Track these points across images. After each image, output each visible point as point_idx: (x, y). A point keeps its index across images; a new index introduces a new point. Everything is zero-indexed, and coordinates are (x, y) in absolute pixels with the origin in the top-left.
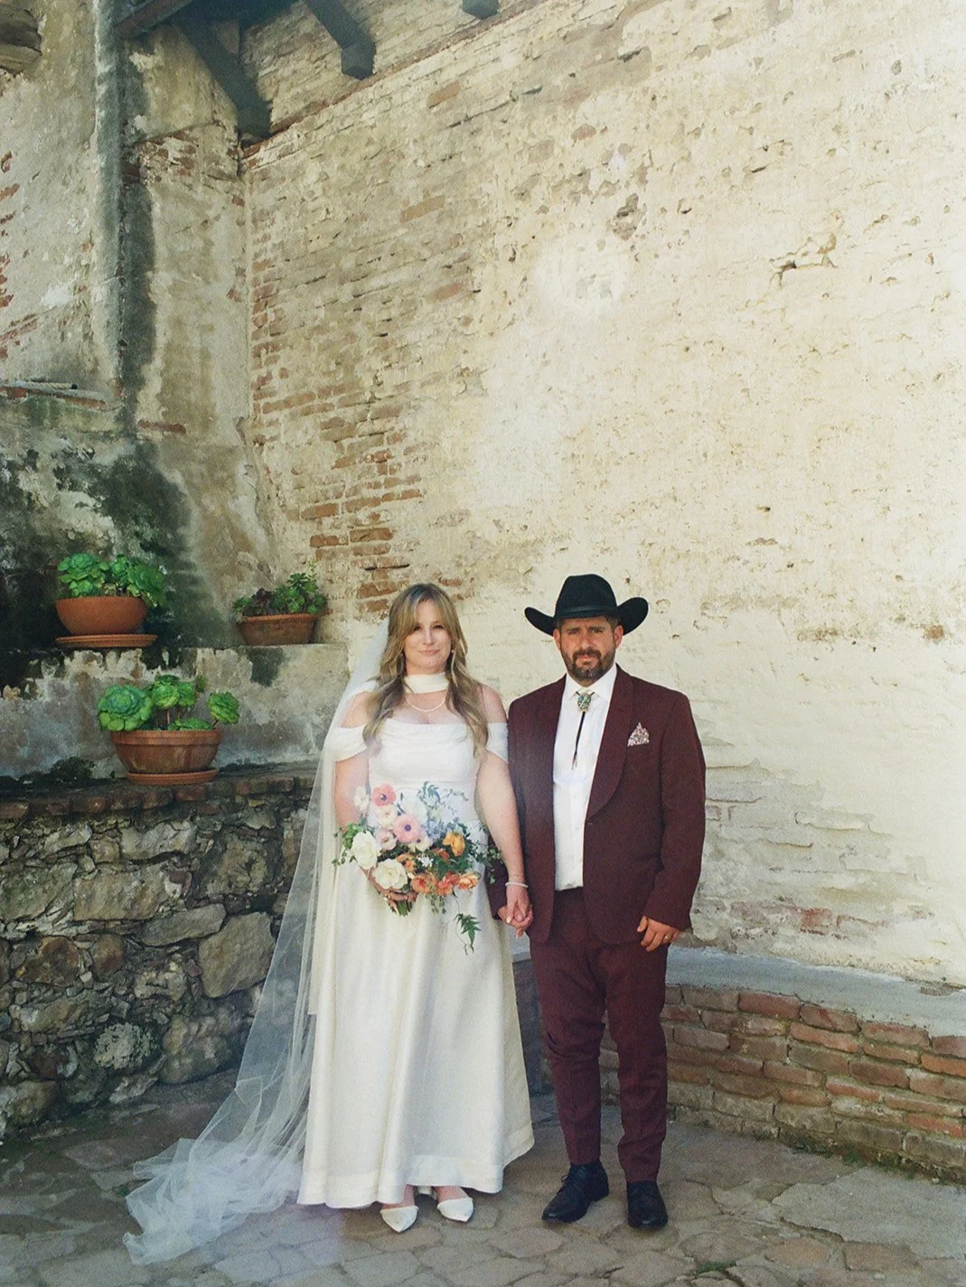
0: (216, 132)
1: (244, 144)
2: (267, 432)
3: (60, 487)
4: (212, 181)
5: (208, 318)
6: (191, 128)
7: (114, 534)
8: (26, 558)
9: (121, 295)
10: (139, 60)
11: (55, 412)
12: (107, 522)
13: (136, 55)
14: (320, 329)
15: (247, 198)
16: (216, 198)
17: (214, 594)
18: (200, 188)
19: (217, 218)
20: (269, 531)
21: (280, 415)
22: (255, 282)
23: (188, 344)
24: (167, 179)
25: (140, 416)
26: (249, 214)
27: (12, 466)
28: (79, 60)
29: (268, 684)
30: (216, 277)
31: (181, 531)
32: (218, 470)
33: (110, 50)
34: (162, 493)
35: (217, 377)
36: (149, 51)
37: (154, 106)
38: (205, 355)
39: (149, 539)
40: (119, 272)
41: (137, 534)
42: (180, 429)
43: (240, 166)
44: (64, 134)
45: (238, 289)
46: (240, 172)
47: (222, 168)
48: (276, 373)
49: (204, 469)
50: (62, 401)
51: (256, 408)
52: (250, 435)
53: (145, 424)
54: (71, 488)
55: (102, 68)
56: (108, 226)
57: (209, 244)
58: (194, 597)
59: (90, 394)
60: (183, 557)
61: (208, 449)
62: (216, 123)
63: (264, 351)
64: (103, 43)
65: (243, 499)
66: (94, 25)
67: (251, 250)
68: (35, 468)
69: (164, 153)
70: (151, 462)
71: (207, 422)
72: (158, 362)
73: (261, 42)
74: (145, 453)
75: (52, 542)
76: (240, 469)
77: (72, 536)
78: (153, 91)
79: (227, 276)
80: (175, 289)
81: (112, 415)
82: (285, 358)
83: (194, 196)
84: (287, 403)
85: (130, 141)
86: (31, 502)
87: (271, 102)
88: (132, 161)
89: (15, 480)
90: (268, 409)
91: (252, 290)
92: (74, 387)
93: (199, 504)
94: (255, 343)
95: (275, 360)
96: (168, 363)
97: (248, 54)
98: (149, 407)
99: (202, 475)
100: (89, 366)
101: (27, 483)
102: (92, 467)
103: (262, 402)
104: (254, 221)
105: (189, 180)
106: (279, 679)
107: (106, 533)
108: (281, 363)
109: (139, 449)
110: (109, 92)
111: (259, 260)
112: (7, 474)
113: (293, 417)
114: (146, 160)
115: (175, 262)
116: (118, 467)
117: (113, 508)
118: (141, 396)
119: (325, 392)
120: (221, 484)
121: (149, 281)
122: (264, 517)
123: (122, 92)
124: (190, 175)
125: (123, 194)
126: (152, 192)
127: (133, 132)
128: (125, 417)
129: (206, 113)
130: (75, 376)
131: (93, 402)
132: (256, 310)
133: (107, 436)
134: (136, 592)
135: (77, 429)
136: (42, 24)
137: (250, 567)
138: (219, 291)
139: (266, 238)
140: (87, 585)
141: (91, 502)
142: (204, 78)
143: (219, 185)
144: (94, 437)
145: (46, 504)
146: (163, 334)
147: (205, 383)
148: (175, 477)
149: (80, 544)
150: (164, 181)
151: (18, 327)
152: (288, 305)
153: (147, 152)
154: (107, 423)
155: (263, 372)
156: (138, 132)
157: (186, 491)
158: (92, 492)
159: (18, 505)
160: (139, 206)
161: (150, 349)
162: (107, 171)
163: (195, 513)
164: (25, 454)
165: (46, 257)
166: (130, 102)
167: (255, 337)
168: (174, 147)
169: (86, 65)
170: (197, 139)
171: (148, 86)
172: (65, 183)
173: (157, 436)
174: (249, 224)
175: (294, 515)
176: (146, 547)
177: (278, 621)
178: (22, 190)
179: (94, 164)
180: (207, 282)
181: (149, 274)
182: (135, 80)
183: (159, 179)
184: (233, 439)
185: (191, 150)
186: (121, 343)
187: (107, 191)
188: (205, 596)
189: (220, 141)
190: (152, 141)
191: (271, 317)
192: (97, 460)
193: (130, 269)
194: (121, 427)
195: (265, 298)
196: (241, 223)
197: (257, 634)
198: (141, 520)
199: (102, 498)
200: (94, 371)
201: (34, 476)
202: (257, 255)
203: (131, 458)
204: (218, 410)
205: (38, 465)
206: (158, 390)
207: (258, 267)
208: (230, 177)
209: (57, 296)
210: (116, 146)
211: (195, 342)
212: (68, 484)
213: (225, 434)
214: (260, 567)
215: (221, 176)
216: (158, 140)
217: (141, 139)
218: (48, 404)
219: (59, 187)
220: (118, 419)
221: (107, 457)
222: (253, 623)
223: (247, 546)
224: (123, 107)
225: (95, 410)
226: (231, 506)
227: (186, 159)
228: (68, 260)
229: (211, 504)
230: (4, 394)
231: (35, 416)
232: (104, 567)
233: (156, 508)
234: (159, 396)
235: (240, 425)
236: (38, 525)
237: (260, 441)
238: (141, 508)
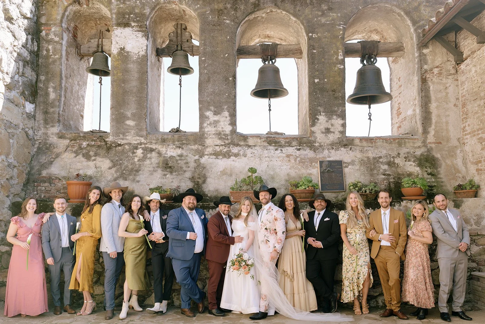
0: (449, 63)
1: (458, 64)
2: (466, 141)
3: (405, 161)
4: (448, 77)
5: (448, 113)
6: (441, 64)
7: (420, 172)
8: (396, 179)
9: (422, 112)
10: (425, 51)
11: (405, 143)
12: (418, 169)
13: (424, 50)
14: (476, 113)
15: (459, 78)
16: (449, 81)
17: (448, 185)
18: (444, 79)
19: (450, 86)
20: (466, 168)
21: (468, 137)
22: (462, 101)
23: (442, 121)
24: (434, 79)
25: (428, 141)
26: (460, 83)
27: (393, 157)
28: (412, 53)
29: (459, 208)
30: (450, 102)
31: (439, 169)
32: (452, 153)
33: (418, 50)
34: (434, 160)
35: (451, 128)
36: (428, 48)
37: (429, 61)
38: (447, 123)
39: (429, 172)
40: (422, 106)
41: (426, 171)
42: (441, 143)
43: (456, 71)
44: (410, 72)
45: (457, 104)
46: (457, 71)
47: (451, 72)
48: (467, 125)
49: (447, 152)
50: (407, 140)
51: (463, 134)
52: (462, 142)
53: (430, 143)
54: (408, 161)
55: (416, 55)
56: (419, 94)
57: (447, 93)
58: (442, 186)
59: (415, 137)
60: (439, 176)
61: (449, 147)
62: (448, 61)
63: (464, 120)
64: (416, 48)
65: (459, 160)
66: (414, 44)
67: (461, 92)
68: (399, 157)
69: (433, 73)
70: (431, 152)
71: (448, 140)
72: (433, 127)
73: (460, 36)
75: (403, 175)
76: (458, 152)
77: (408, 173)
78: (429, 58)
79: (453, 100)
80: (437, 107)
81: (420, 142)
82: (469, 121)
83: (442, 82)
84: (470, 133)
85: (423, 73)
86: (398, 165)
87: (463, 52)
88: (424, 77)
89: (394, 160)
90: (466, 135)
91: (461, 103)
92: (412, 135)
93: (445, 162)
94: (462, 117)
95: (466, 122)
96: (436, 126)
97: (458, 39)
98: (431, 138)
99: (446, 154)
100: (416, 130)
101: (397, 161)
102: (414, 155)
103: (464, 133)
104: (461, 85)
105: (441, 78)
106: (462, 207)
107: (417, 171)
108: (468, 123)
109: (428, 149)
110: (418, 60)
111: (462, 95)
112: (392, 159)
113: (471, 137)
114: (428, 76)
115: (437, 100)
116: (422, 155)
117: (420, 165)
118: (428, 136)
119: (478, 130)
120: (452, 156)
121: (430, 106)
122: (465, 164)
123: (421, 60)
124: (441, 76)
125: (422, 86)
126: (430, 84)
127: (424, 70)
128: (424, 142)
129: (446, 59)
130: (412, 133)
131: (415, 139)
132: (462, 108)
133: (419, 147)
134: (419, 186)
135: (411, 146)
136: (404, 45)
137: (460, 178)
138: (451, 105)
139: (464, 89)
140: (408, 185)
141: (414, 164)
142: (444, 50)
143: (450, 77)
144: (416, 148)
145: (402, 166)
146: (434, 119)
147: (447, 130)
148: (438, 156)
149: (410, 175)
150: (433, 80)
151: (403, 120)
152: (469, 107)
153: (428, 74)
154: (419, 144)
155: (464, 125)
156: (425, 70)
157: (441, 159)
158: (414, 162)
159: (395, 166)
160: (426, 88)
161: (431, 124)
162: (418, 80)
163: (444, 164)
164: (397, 154)
165: (408, 103)
166: (423, 62)
167: (462, 116)
168: (436, 71)
169: (413, 54)
170: (443, 67)
171: (428, 57)
172: (410, 84)
173: (433, 146)
174: (460, 85)
175: (473, 163)
176: (428, 174)
177: (464, 192)
178: (403, 86)
179: (416, 79)
180: (447, 104)
181: (430, 105)
182: (424, 56)
183: (432, 80)
184: (457, 144)
185: (441, 70)
186: (423, 124)
187: (419, 85)
188: (446, 186)
189: (450, 66)
190: (429, 71)
191: (466, 110)
192: (416, 153)
193: (424, 104)
195: (464, 105)
196: (457, 86)
197: (459, 195)
198: (427, 167)
199: (417, 163)
200: (417, 131)
201: (399, 159)
202: (462, 94)
203: (425, 152)
204: (451, 136)
205: (400, 156)
206: (433, 134)
207: (462, 97)
208: (454, 74)
209: (410, 112)
210: (420, 74)
211: (444, 120)
212: (408, 160)
213: (454, 142)
214: (463, 177)
215: (451, 74)
216: (431, 70)
217: (426, 71)
218: (403, 141)
219: (409, 85)
220: (422, 143)
221: (418, 153)
222: (457, 193)
223: (459, 172)
224: (421, 64)
225: (416, 141)
226: (455, 162)
227: (440, 73)
228: (412, 103)
229: (449, 162)
230: (392, 140)
231: (400, 144)
232: (412, 180)
233: (432, 164)
234: (434, 135)
235: (458, 139)
236: (400, 171)
237: (464, 144)
238: (428, 164)
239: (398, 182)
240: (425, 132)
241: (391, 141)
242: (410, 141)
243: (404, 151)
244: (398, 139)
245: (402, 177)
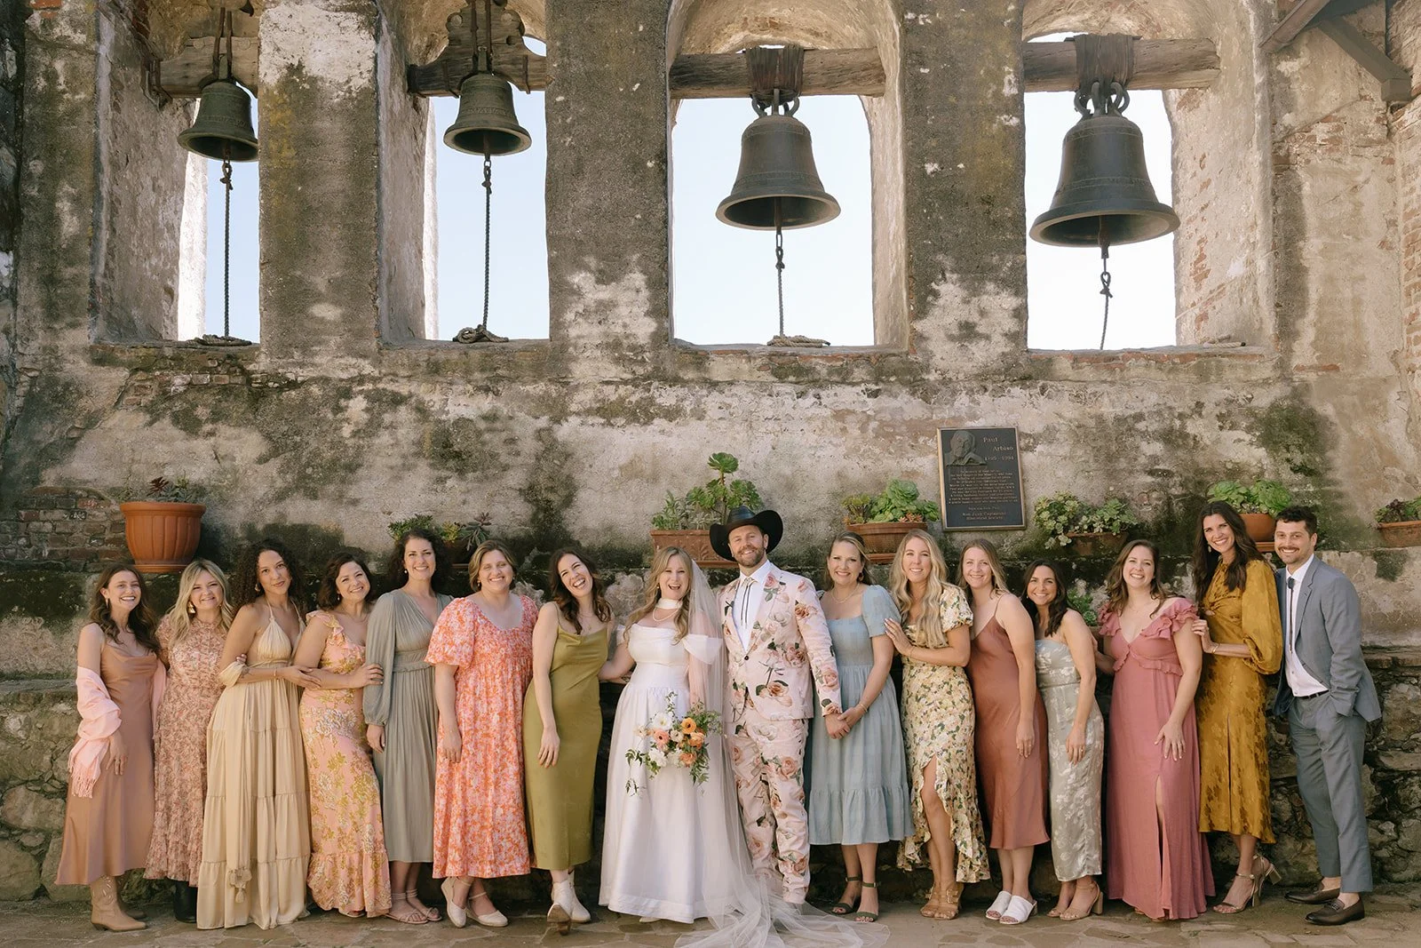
0: (1364, 105)
1: (1393, 109)
2: (1417, 362)
3: (1221, 428)
4: (1361, 150)
5: (1359, 270)
6: (1338, 110)
7: (1267, 462)
8: (1190, 485)
9: (1276, 266)
10: (1287, 67)
11: (1220, 369)
12: (1261, 452)
13: (1283, 63)
15: (1397, 156)
16: (1365, 166)
17: (1359, 505)
18: (1349, 160)
19: (1366, 181)
20: (1418, 447)
22: (1406, 230)
23: (1339, 296)
24: (1315, 160)
25: (1295, 362)
26: (1399, 170)
27: (1181, 416)
28: (1244, 73)
29: (1393, 579)
30: (1367, 233)
31: (1329, 454)
32: (1371, 400)
33: (1262, 64)
34: (1313, 425)
35: (1370, 320)
36: (1296, 55)
37: (1301, 101)
38: (1357, 302)
39: (1298, 464)
40: (1274, 247)
41: (1288, 460)
42: (1336, 368)
43: (1389, 130)
44: (1237, 135)
45: (1389, 239)
46: (1390, 134)
47: (1370, 136)
49: (1356, 399)
50: (1226, 359)
51: (1409, 340)
52: (1404, 364)
53: (1300, 368)
54: (1231, 428)
55: (1258, 79)
56: (1266, 210)
57: (1358, 206)
58: (1339, 508)
59: (1254, 350)
60: (1330, 475)
61: (1362, 382)
62: (1362, 98)
63: (1413, 290)
64: (1258, 58)
65: (1394, 422)
66: (1251, 44)
67: (1402, 201)
68: (1200, 415)
69: (1313, 138)
70: (1305, 399)
71: (1360, 357)
72: (1311, 315)
73: (1403, 14)
74: (1298, 393)
75: (1213, 472)
76: (1393, 396)
77: (1229, 466)
78: (1300, 90)
79: (1377, 228)
80: (1326, 252)
81: (1270, 364)
83: (1343, 167)
85: (1279, 138)
86: (1196, 442)
87: (1412, 68)
88: (1282, 153)
89: (1183, 426)
90: (1417, 341)
91: (1403, 237)
92: (1243, 345)
93: (1350, 430)
94: (1407, 284)
96: (1320, 314)
97: (1394, 27)
98: (1304, 352)
99: (1354, 405)
100: (1257, 326)
101: (1191, 428)
102: (1250, 409)
103: (1412, 336)
104: (1404, 176)
105: (1337, 155)
106: (1405, 575)
107: (1260, 462)
109: (1295, 389)
110: (1263, 98)
111: (1408, 211)
112: (1178, 423)
114: (1295, 149)
115: (1324, 228)
116: (1274, 407)
117: (1269, 440)
118: (1296, 346)
120: (1373, 411)
121: (1301, 249)
122: (1414, 435)
123: (1272, 98)
124: (1338, 150)
125: (1275, 183)
126: (1302, 174)
127: (1282, 129)
128: (1282, 365)
129: (1353, 92)
130: (1243, 337)
131: (1253, 356)
132: (1408, 254)
133: (1266, 382)
134: (1264, 509)
135: (1239, 380)
136: (1219, 48)
137: (1397, 480)
138: (1371, 244)
139: (1412, 190)
141: (1247, 437)
142: (1350, 63)
143: (1368, 152)
144: (1254, 384)
145: (1208, 442)
146: (1314, 289)
147: (1358, 326)
148: (1327, 410)
149: (1235, 473)
150: (1313, 162)
151: (1215, 294)
153: (1296, 141)
154: (1266, 371)
155: (1413, 309)
156: (1286, 128)
157: (1336, 421)
158: (1249, 430)
159: (1185, 446)
160: (1289, 188)
161: (1303, 307)
162: (1263, 164)
163: (1344, 437)
164: (1193, 406)
165: (1228, 238)
166: (1278, 105)
167: (1407, 279)
168: (1321, 132)
169: (1249, 78)
170: (1344, 118)
171: (1295, 86)
172: (1238, 176)
173: (1311, 377)
174: (1400, 179)
176: (1295, 470)
177: (1409, 527)
178: (1213, 183)
179: (1255, 159)
180: (1358, 239)
181: (1301, 244)
182: (1283, 85)
183: (1308, 161)
184: (1386, 369)
185: (1339, 129)
186: (1278, 305)
187: (1264, 180)
188: (1350, 507)
189: (1368, 115)
190: (1300, 131)
191: (1418, 260)
192: (1254, 403)
193: (1284, 243)
194: (1279, 373)
195: (1412, 244)
196: (1391, 180)
197: (1393, 537)
198: (1292, 448)
199: (1258, 434)
200: (1260, 329)
201: (1200, 422)
202: (1406, 206)
203: (1286, 398)
204: (1371, 346)
205: (1203, 413)
206: (1313, 338)
207: (1407, 216)
208: (1380, 142)
209: (1236, 269)
210: (1269, 143)
211: (1348, 293)
212: (1228, 425)
213: (1380, 365)
214: (1408, 479)
215: (1370, 143)
216: (1307, 128)
217: (1289, 133)
218: (1213, 363)
219: (1235, 179)
220: (1274, 368)
221: (1263, 400)
222: (1387, 528)
223: (1395, 462)
224: (1273, 110)
225: (1255, 362)
226: (1381, 429)
227: (1335, 137)
228: (1242, 239)
229: (1361, 429)
230: (1177, 361)
231: (1203, 374)
232: (1243, 490)
233: (1306, 437)
234: (1313, 344)
235: (1394, 357)
236: (1201, 459)
237: (1412, 370)
238: (1293, 438)
239: (1195, 498)
240: (1286, 332)
241: (1173, 363)
242: (1235, 362)
243: (1215, 395)
244: (1198, 356)
245: (1209, 478)
